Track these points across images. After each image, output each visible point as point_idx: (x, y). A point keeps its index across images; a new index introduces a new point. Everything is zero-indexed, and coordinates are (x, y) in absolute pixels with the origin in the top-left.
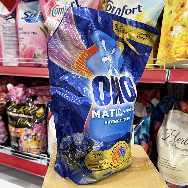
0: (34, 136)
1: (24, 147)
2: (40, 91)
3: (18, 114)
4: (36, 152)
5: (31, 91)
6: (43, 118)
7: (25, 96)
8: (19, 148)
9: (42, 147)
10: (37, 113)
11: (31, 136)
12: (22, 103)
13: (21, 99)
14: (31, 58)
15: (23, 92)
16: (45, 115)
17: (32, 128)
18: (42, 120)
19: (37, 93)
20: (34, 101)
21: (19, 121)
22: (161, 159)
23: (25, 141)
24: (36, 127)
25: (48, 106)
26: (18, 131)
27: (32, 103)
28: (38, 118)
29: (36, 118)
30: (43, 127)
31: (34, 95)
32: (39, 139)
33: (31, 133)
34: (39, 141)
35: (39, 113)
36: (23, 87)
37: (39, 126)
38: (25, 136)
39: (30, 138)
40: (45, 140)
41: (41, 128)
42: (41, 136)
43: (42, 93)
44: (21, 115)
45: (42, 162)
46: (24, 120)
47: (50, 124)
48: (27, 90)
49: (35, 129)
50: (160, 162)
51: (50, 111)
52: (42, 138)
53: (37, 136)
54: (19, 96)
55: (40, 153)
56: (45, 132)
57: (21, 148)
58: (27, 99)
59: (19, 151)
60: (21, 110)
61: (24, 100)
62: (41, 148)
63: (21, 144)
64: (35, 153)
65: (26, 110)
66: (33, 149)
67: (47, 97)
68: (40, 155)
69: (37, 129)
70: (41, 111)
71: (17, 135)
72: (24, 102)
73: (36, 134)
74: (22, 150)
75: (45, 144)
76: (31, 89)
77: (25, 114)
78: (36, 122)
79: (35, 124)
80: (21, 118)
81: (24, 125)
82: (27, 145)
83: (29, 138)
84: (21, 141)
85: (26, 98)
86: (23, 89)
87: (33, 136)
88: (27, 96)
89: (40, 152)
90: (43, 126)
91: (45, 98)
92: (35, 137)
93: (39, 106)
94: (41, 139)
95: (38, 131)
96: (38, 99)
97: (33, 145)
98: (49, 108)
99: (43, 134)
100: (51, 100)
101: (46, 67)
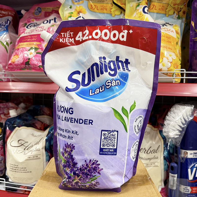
25: (6, 124)
30: (0, 148)
51: (8, 129)
56: (3, 153)
67: (5, 115)
90: (0, 146)
99: (0, 155)
100: (9, 118)
101: (4, 81)
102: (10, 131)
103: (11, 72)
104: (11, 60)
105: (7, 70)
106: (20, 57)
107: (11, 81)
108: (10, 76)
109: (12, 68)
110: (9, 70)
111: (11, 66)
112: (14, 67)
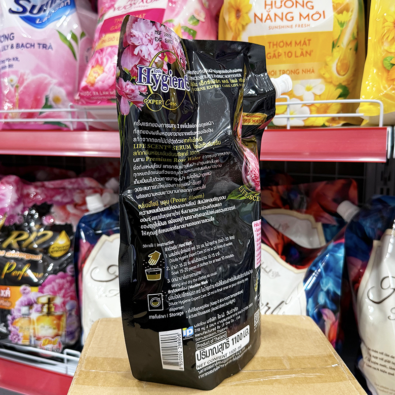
0: (46, 306)
1: (21, 334)
2: (59, 193)
3: (4, 251)
4: (54, 343)
5: (37, 194)
6: (67, 260)
7: (21, 206)
8: (10, 336)
9: (68, 332)
10: (53, 248)
11: (39, 306)
12: (15, 224)
13: (12, 213)
14: (37, 107)
15: (15, 196)
16: (73, 252)
17: (40, 285)
18: (65, 265)
19: (49, 199)
20: (44, 218)
21: (8, 270)
22: (373, 353)
23: (24, 317)
24: (49, 283)
25: (79, 228)
26: (5, 293)
27: (40, 223)
28: (54, 259)
29: (48, 259)
30: (67, 282)
31: (43, 202)
32: (58, 313)
33: (38, 298)
34: (59, 318)
35: (58, 246)
36: (17, 183)
37: (57, 281)
38: (23, 306)
39: (37, 311)
40: (73, 313)
41: (63, 285)
42: (64, 303)
43: (62, 198)
44: (12, 254)
45: (69, 370)
46: (20, 266)
47: (87, 273)
48: (25, 192)
49: (47, 288)
50: (369, 360)
51: (84, 241)
52: (66, 309)
53: (54, 305)
54: (6, 205)
55: (62, 346)
56: (74, 294)
57: (14, 337)
58: (26, 213)
59: (9, 344)
60: (12, 240)
61: (20, 216)
62: (64, 333)
63: (15, 327)
64: (50, 346)
65: (24, 240)
66: (44, 337)
67: (76, 206)
68: (62, 353)
69: (53, 287)
70: (62, 241)
71: (4, 304)
72: (19, 221)
73: (51, 300)
74: (16, 341)
75: (74, 323)
76: (36, 187)
77: (21, 250)
78: (50, 268)
79: (47, 274)
80: (13, 261)
81: (20, 278)
82: (29, 329)
83: (33, 311)
84: (14, 319)
85: (23, 211)
86: (15, 188)
87: (43, 305)
88: (26, 205)
89: (63, 344)
90: (69, 278)
91: (70, 209)
92: (49, 308)
93: (56, 229)
94: (63, 312)
95: (55, 293)
96: (53, 213)
97: (43, 327)
98: (82, 234)
99: (69, 299)
100: (86, 214)
101: (72, 129)
102: (89, 245)
103: (86, 107)
104: (86, 77)
105: (78, 103)
106: (106, 69)
107: (87, 128)
108: (85, 116)
109: (89, 98)
110: (82, 102)
111: (87, 93)
112: (93, 96)
